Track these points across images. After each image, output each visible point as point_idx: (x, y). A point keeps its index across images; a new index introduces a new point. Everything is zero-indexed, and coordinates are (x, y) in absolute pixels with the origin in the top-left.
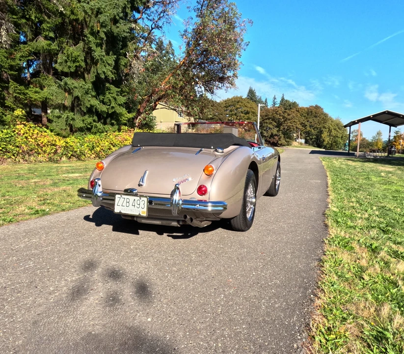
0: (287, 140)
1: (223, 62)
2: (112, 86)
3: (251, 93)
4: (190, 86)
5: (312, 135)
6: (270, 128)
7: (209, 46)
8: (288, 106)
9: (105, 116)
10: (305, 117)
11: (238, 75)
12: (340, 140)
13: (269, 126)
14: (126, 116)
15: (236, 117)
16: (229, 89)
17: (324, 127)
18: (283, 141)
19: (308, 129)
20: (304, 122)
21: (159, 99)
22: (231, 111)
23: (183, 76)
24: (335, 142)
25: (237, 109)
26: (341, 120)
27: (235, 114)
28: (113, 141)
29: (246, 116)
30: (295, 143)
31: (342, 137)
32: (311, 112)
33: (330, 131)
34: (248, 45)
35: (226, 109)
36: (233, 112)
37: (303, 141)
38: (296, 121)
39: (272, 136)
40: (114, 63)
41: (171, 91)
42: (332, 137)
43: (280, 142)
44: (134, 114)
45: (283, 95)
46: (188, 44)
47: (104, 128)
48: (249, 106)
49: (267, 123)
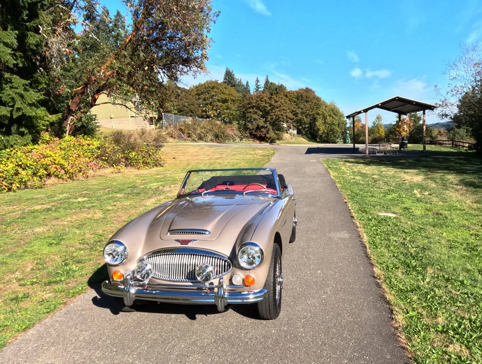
0: (277, 132)
1: (187, 39)
2: (15, 76)
3: (229, 75)
4: (142, 72)
5: (305, 123)
6: (254, 119)
7: (164, 17)
8: (274, 90)
9: (6, 122)
10: (294, 102)
11: (208, 56)
12: (337, 128)
13: (254, 116)
14: (46, 118)
15: (211, 107)
16: (198, 74)
17: (318, 114)
18: (272, 134)
19: (300, 116)
20: (295, 110)
21: (99, 91)
22: (205, 100)
23: (131, 58)
24: (331, 130)
25: (212, 97)
26: (336, 105)
27: (211, 104)
28: (21, 161)
29: (224, 106)
30: (286, 136)
31: (339, 125)
32: (302, 96)
33: (325, 118)
34: (218, 15)
35: (198, 97)
36: (207, 102)
37: (295, 132)
38: (286, 108)
39: (258, 128)
40: (15, 41)
41: (114, 80)
42: (327, 125)
43: (268, 136)
44: (60, 115)
45: (267, 76)
46: (136, 14)
47: (8, 141)
48: (227, 92)
49: (250, 112)
